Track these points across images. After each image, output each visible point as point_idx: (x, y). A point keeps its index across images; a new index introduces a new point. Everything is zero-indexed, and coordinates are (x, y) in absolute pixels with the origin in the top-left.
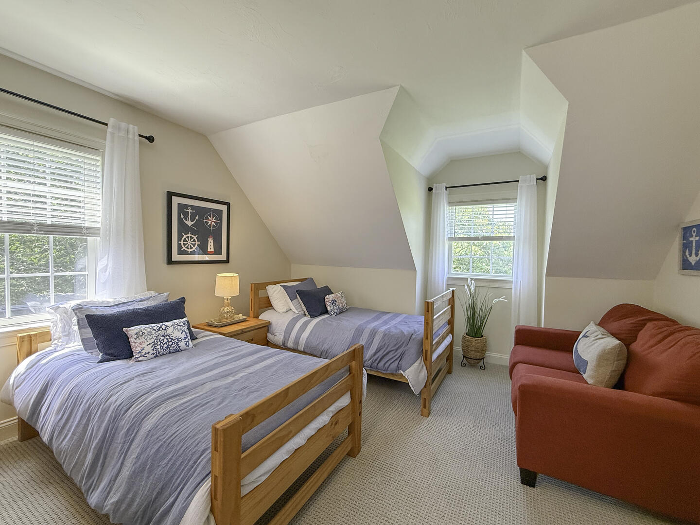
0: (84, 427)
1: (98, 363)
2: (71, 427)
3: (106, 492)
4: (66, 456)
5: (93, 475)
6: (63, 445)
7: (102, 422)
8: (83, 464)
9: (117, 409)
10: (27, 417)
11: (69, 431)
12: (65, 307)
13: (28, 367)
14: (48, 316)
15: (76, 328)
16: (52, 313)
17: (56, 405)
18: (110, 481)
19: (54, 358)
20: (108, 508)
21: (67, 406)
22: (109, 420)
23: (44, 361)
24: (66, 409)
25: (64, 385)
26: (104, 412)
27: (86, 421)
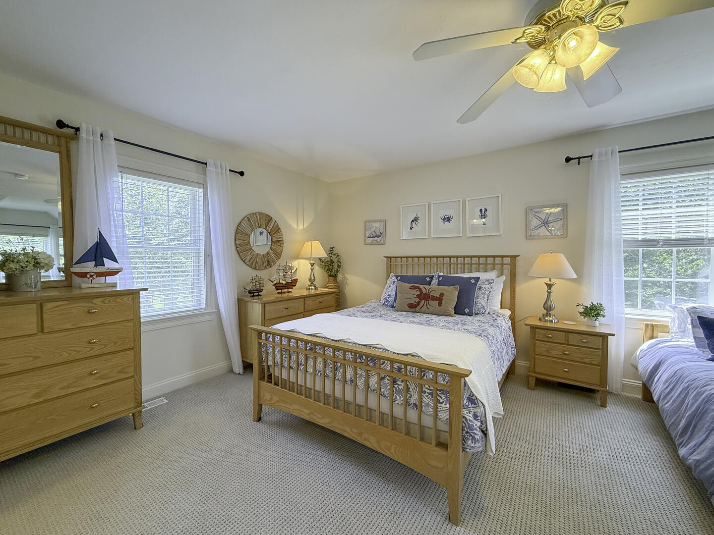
0: (682, 400)
1: (707, 360)
2: (672, 397)
3: (691, 451)
4: (667, 415)
5: (684, 437)
6: (666, 406)
7: (697, 401)
8: (678, 426)
9: (710, 395)
10: (645, 379)
11: (671, 398)
12: (682, 308)
13: (650, 346)
14: (669, 314)
15: (690, 327)
16: (671, 311)
17: (664, 378)
18: (696, 444)
19: (668, 346)
20: (691, 461)
21: (672, 381)
22: (702, 402)
23: (661, 346)
24: (671, 382)
25: (672, 365)
26: (699, 394)
27: (685, 396)
